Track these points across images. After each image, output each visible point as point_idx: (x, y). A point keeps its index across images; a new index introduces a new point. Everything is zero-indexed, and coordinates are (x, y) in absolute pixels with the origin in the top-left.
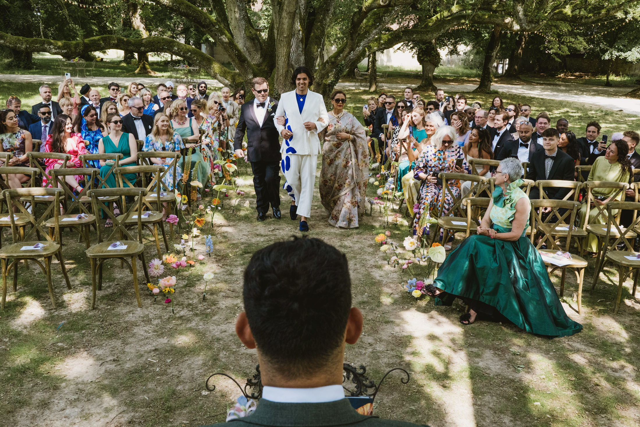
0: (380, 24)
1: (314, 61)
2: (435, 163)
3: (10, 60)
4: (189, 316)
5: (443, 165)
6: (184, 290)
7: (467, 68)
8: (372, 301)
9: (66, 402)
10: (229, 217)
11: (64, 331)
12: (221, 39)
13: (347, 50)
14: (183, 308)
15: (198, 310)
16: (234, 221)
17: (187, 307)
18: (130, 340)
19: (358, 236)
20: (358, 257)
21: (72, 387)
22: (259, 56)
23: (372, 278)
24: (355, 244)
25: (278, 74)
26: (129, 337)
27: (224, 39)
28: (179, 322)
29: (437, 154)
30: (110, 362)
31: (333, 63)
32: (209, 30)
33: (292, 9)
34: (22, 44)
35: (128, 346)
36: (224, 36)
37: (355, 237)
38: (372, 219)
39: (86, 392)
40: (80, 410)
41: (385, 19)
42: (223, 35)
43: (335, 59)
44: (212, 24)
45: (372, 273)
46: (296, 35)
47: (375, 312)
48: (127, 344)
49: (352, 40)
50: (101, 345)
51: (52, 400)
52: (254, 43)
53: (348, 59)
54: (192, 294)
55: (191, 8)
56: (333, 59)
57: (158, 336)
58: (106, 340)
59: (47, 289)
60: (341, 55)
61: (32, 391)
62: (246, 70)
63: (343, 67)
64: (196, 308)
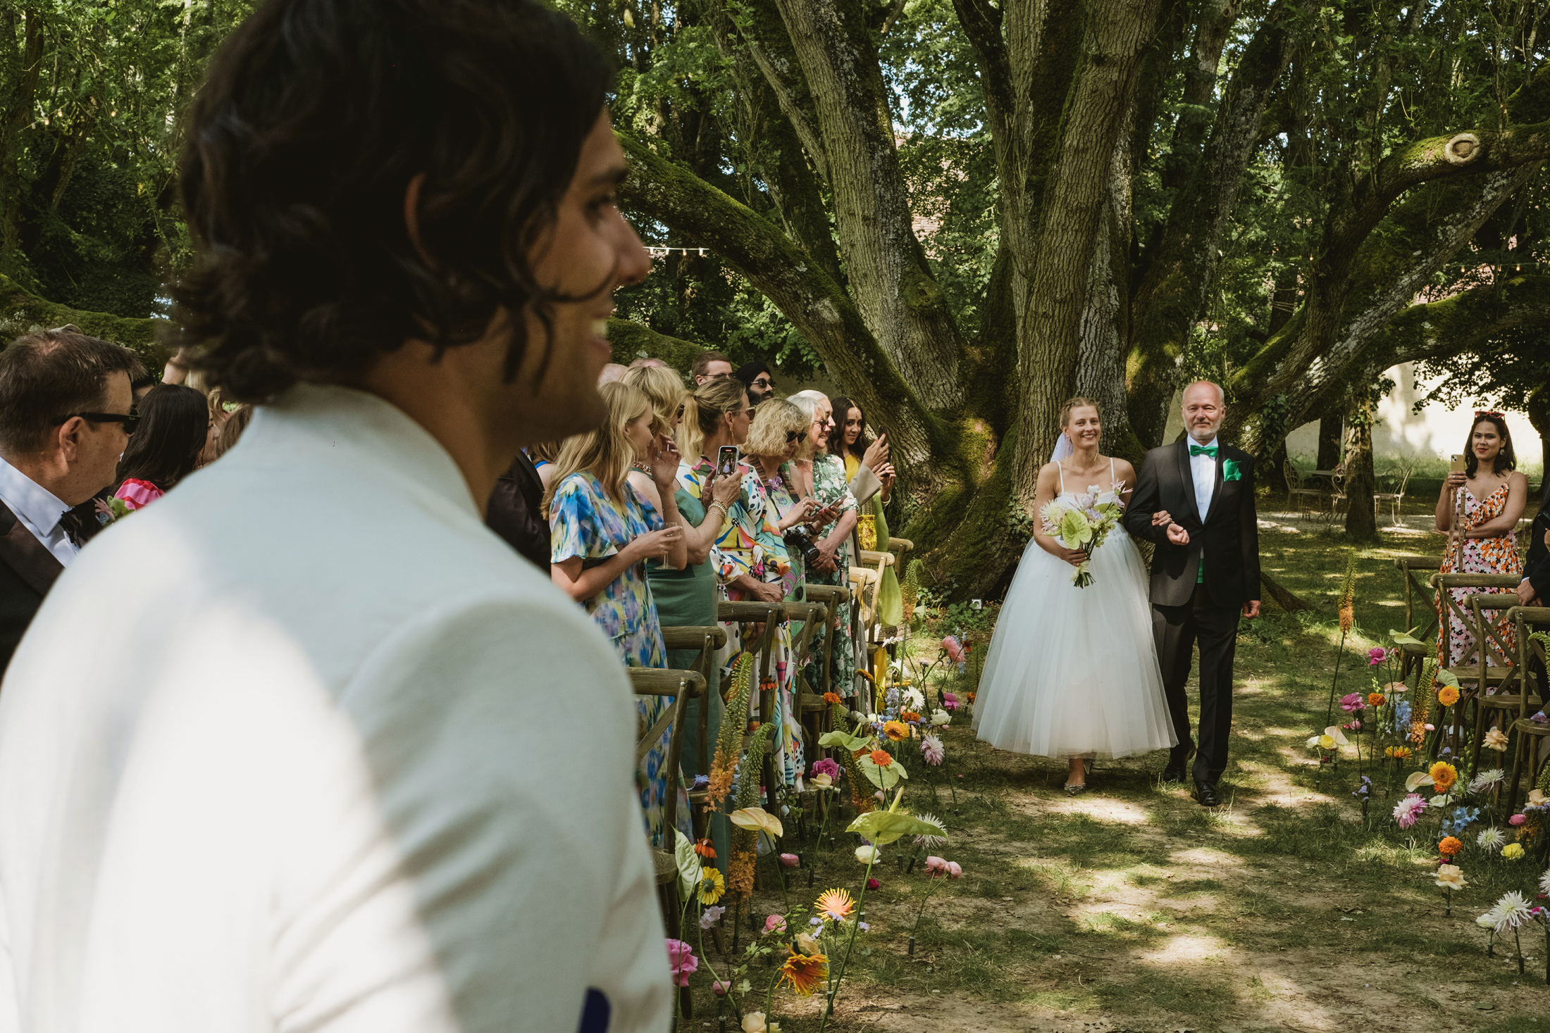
0: (1426, 254)
1: (1160, 399)
10: (899, 973)
12: (815, 313)
13: (1303, 346)
16: (922, 990)
22: (954, 380)
25: (1026, 444)
27: (826, 314)
32: (772, 279)
33: (1082, 196)
36: (827, 302)
41: (1444, 232)
42: (824, 297)
44: (784, 256)
46: (1096, 300)
49: (1324, 306)
52: (934, 334)
55: (711, 201)
60: (1279, 367)
63: (1282, 416)
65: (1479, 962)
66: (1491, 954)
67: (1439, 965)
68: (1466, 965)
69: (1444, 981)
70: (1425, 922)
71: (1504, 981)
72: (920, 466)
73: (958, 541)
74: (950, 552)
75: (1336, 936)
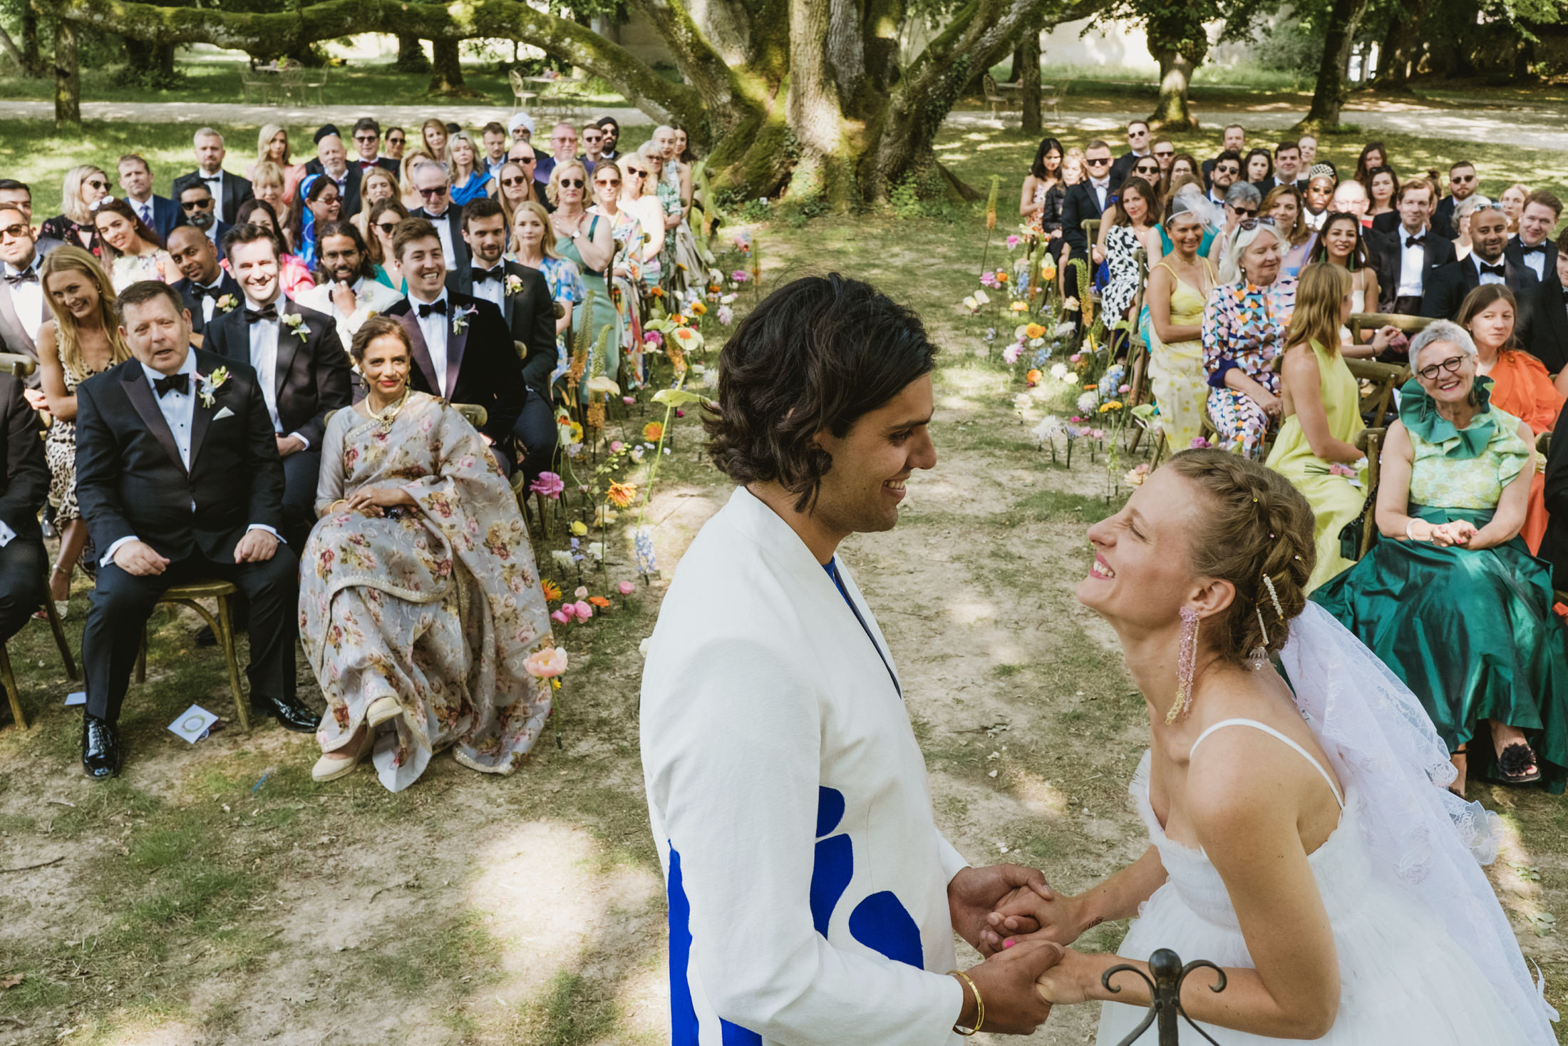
2: (1247, 328)
3: (121, 67)
4: (602, 756)
5: (1270, 330)
6: (584, 679)
7: (1268, 69)
8: (1098, 713)
9: (283, 1009)
10: (691, 474)
11: (272, 795)
13: (978, 23)
14: (585, 733)
15: (625, 739)
16: (703, 484)
17: (595, 731)
18: (449, 825)
19: (1041, 525)
20: (1046, 583)
21: (297, 963)
22: (746, 43)
23: (1091, 647)
24: (1032, 547)
25: (796, 90)
26: (446, 817)
28: (578, 774)
29: (1247, 303)
30: (396, 892)
31: (939, 59)
34: (148, 24)
35: (445, 843)
37: (1032, 527)
38: (1073, 478)
39: (337, 979)
40: (322, 1035)
43: (945, 49)
45: (1088, 633)
47: (1109, 745)
48: (440, 839)
50: (372, 840)
51: (246, 1003)
52: (733, 11)
53: (978, 47)
54: (608, 691)
56: (940, 49)
57: (523, 814)
58: (382, 826)
59: (224, 674)
60: (962, 37)
61: (190, 977)
62: (713, 82)
63: (965, 69)
64: (620, 731)
65: (1033, 456)
66: (1040, 449)
67: (1008, 458)
68: (1023, 457)
69: (1008, 469)
70: (1007, 429)
71: (1040, 467)
72: (724, 106)
73: (751, 157)
74: (746, 164)
75: (953, 440)
